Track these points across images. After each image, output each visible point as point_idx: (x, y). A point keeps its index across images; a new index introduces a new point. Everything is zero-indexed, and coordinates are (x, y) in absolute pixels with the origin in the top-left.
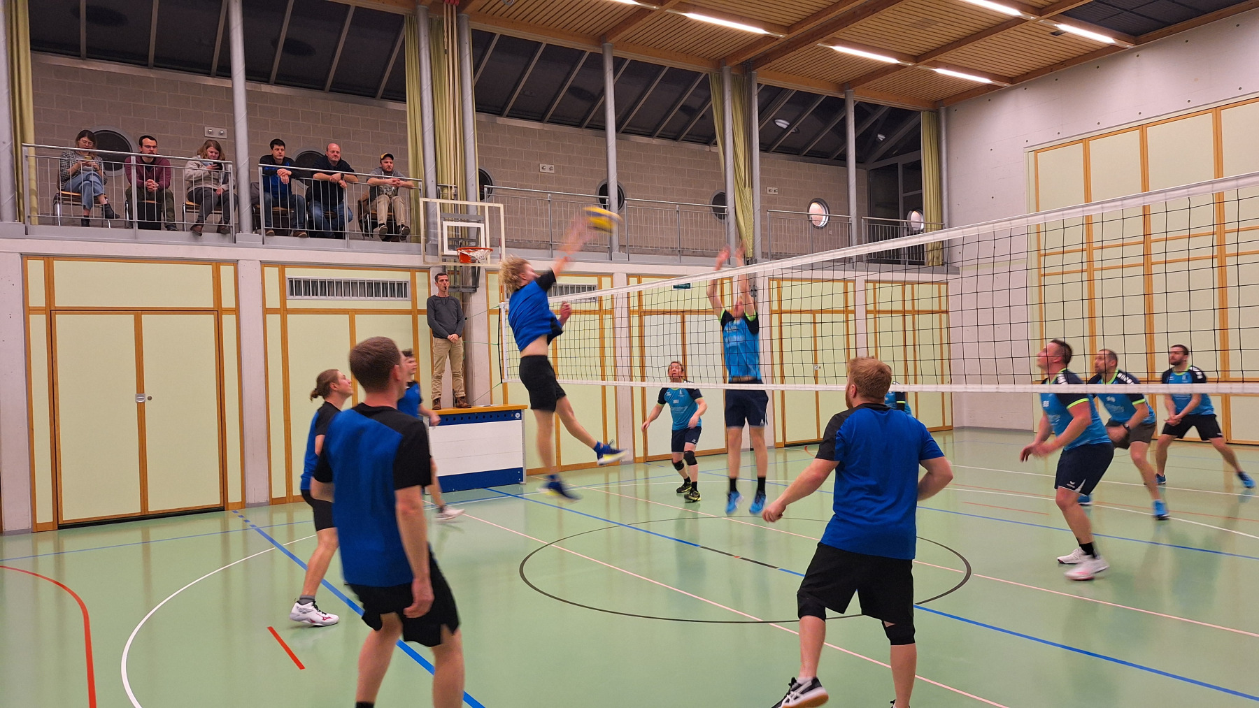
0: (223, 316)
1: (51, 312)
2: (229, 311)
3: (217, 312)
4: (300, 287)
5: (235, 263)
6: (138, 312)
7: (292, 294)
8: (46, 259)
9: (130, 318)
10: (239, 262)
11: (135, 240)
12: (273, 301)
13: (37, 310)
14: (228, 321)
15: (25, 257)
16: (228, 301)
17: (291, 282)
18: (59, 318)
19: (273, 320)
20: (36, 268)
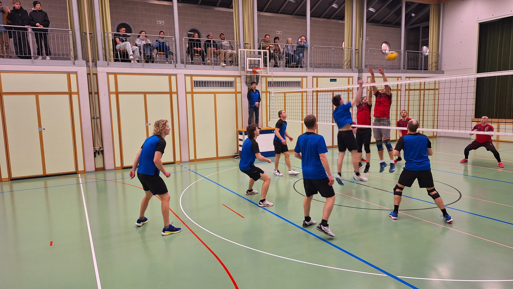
0: (173, 95)
1: (117, 93)
2: (174, 93)
3: (171, 93)
4: (198, 84)
5: (176, 75)
6: (145, 93)
7: (195, 86)
8: (115, 74)
9: (143, 95)
10: (177, 75)
11: (143, 67)
12: (189, 90)
13: (113, 93)
14: (174, 96)
15: (108, 74)
16: (174, 90)
17: (194, 82)
18: (120, 96)
19: (189, 96)
20: (112, 77)
